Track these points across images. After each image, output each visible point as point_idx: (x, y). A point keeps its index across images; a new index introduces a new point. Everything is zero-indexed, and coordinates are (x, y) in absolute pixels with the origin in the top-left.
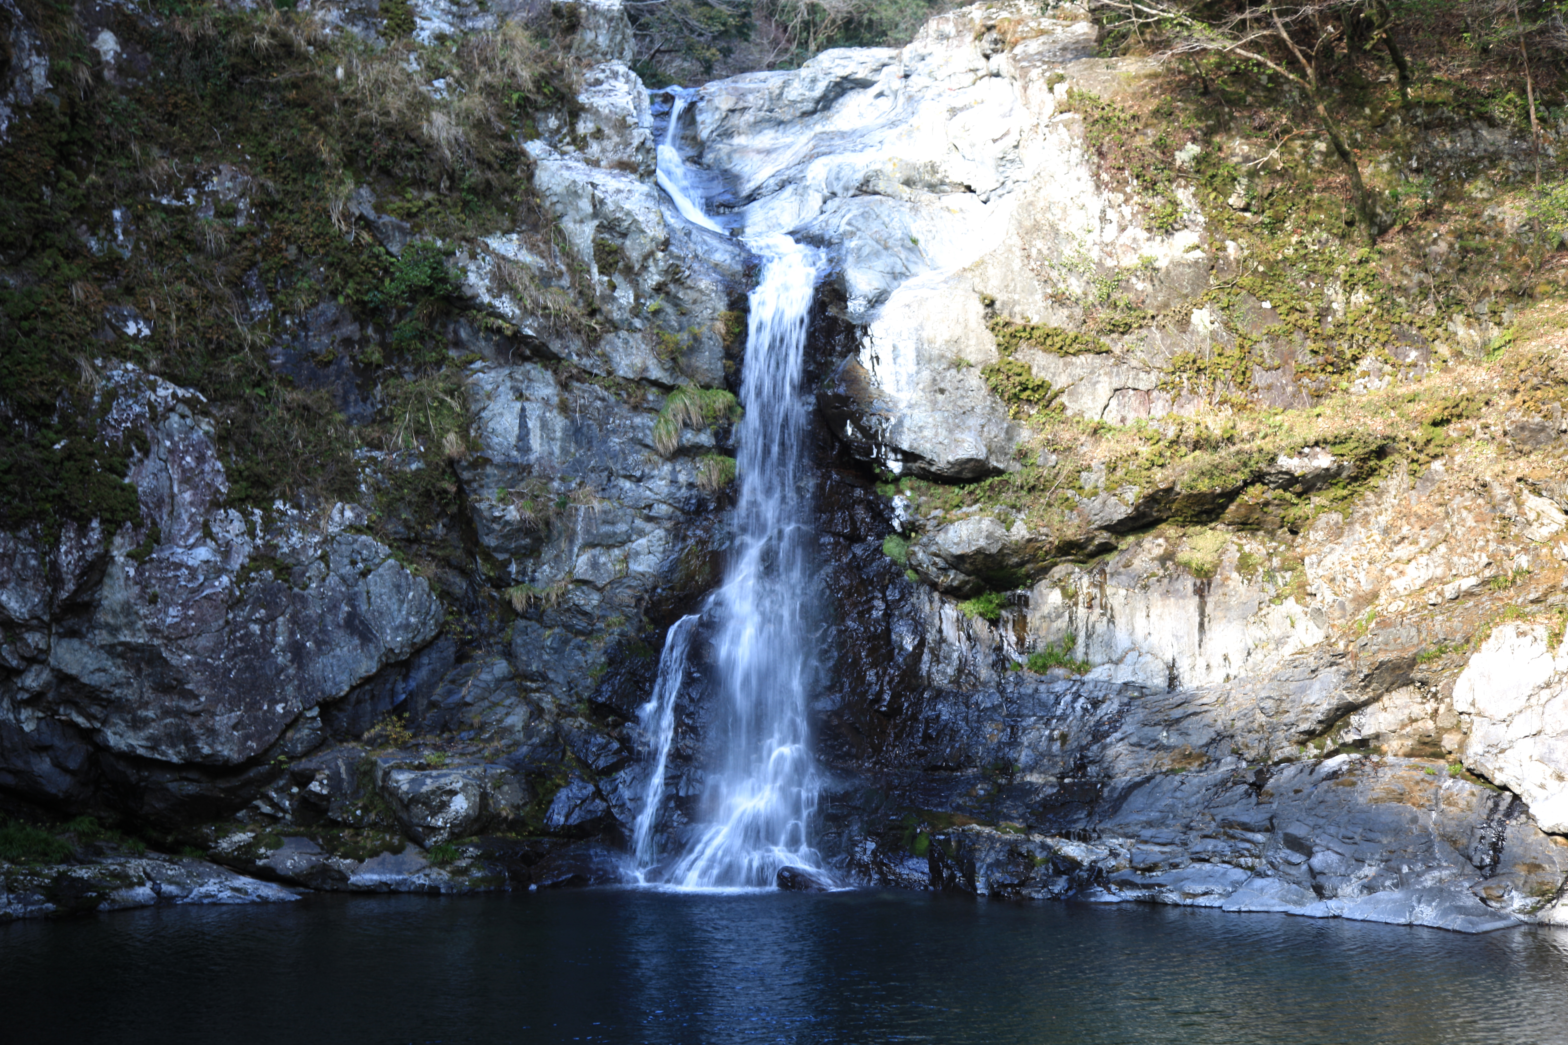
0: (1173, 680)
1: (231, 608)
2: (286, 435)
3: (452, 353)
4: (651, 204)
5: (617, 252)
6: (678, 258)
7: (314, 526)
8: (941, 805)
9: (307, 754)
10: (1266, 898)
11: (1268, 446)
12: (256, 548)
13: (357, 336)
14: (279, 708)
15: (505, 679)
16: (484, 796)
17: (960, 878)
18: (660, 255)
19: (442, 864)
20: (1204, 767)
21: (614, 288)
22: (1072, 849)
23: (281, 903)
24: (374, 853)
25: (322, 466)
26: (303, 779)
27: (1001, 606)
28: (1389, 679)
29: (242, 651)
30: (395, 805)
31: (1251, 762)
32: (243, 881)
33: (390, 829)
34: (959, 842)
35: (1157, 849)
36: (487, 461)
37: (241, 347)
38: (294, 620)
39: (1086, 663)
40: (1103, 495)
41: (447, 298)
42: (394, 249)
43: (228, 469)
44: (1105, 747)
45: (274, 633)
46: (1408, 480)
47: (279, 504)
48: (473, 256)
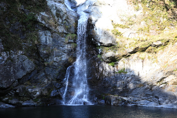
0: (139, 74)
1: (4, 66)
2: (12, 41)
3: (36, 29)
4: (64, 8)
5: (59, 14)
6: (68, 15)
7: (16, 54)
8: (106, 92)
9: (16, 86)
10: (152, 105)
11: (152, 41)
12: (8, 57)
13: (22, 27)
14: (12, 80)
15: (44, 75)
16: (41, 92)
17: (109, 103)
18: (65, 15)
19: (35, 102)
20: (143, 87)
21: (59, 20)
22: (125, 98)
23: (12, 108)
24: (26, 100)
25: (17, 45)
26: (15, 90)
27: (114, 64)
28: (169, 74)
29: (6, 72)
30: (29, 94)
31: (150, 86)
32: (7, 105)
33: (28, 97)
34: (109, 98)
35: (137, 98)
36: (41, 44)
37: (5, 28)
38: (14, 67)
39: (126, 72)
40: (129, 48)
41: (35, 21)
42: (27, 14)
43: (4, 46)
44: (129, 84)
45: (11, 69)
46: (172, 45)
47: (11, 51)
48: (38, 15)
